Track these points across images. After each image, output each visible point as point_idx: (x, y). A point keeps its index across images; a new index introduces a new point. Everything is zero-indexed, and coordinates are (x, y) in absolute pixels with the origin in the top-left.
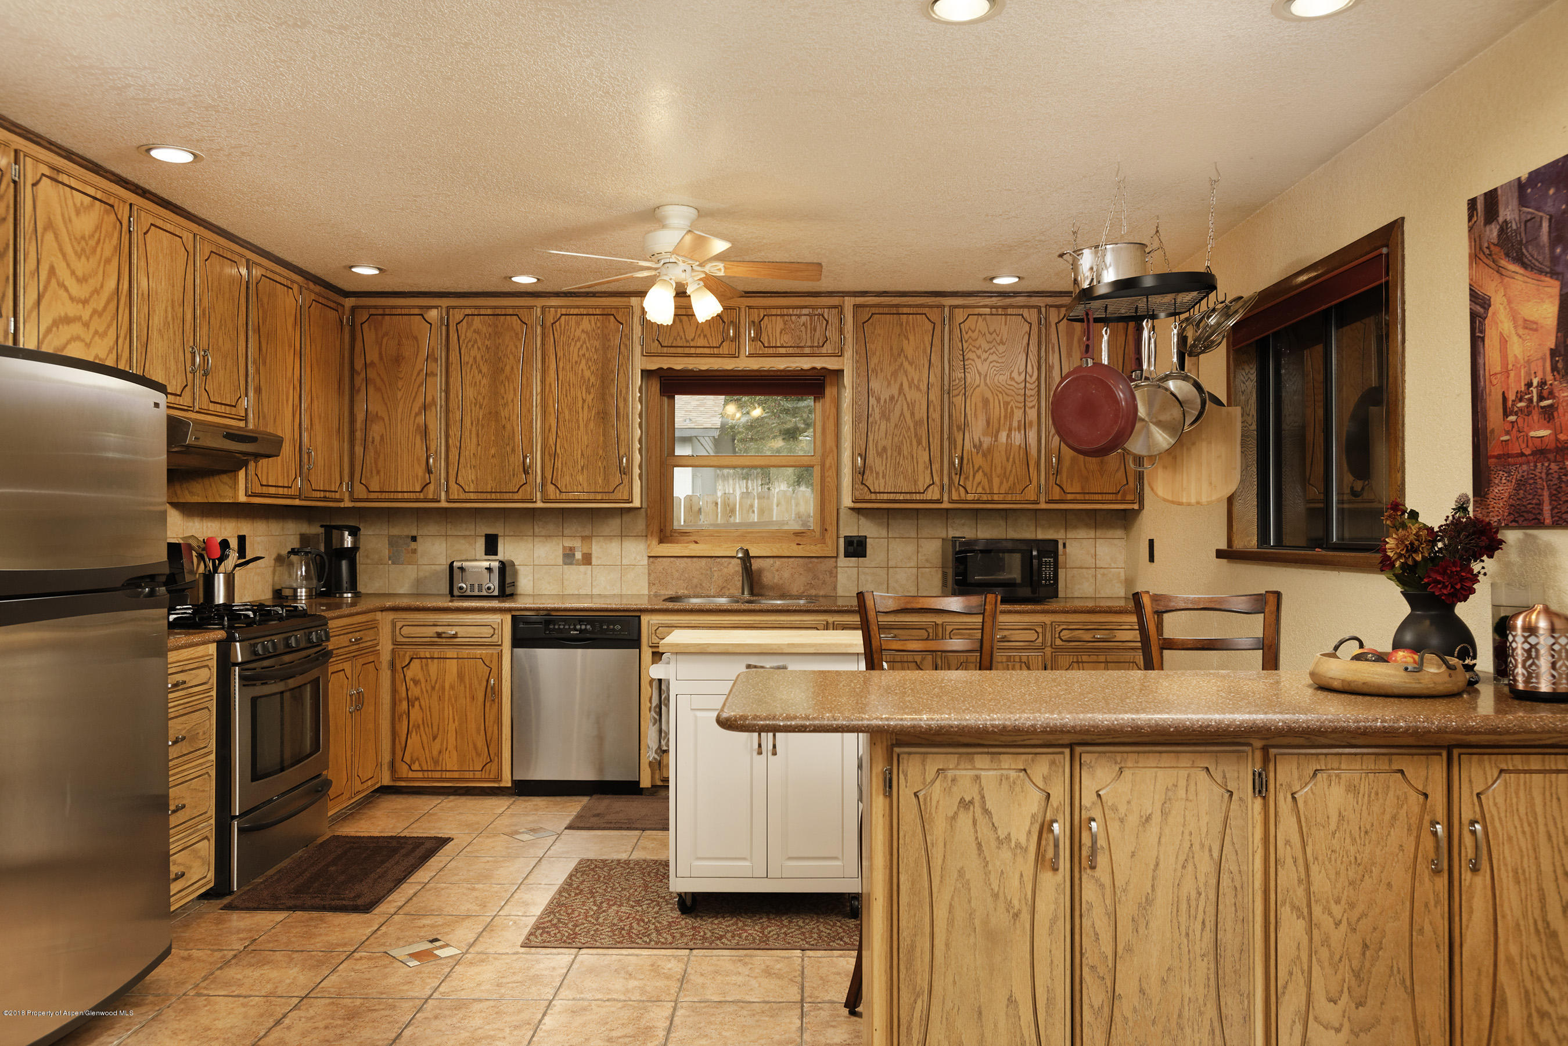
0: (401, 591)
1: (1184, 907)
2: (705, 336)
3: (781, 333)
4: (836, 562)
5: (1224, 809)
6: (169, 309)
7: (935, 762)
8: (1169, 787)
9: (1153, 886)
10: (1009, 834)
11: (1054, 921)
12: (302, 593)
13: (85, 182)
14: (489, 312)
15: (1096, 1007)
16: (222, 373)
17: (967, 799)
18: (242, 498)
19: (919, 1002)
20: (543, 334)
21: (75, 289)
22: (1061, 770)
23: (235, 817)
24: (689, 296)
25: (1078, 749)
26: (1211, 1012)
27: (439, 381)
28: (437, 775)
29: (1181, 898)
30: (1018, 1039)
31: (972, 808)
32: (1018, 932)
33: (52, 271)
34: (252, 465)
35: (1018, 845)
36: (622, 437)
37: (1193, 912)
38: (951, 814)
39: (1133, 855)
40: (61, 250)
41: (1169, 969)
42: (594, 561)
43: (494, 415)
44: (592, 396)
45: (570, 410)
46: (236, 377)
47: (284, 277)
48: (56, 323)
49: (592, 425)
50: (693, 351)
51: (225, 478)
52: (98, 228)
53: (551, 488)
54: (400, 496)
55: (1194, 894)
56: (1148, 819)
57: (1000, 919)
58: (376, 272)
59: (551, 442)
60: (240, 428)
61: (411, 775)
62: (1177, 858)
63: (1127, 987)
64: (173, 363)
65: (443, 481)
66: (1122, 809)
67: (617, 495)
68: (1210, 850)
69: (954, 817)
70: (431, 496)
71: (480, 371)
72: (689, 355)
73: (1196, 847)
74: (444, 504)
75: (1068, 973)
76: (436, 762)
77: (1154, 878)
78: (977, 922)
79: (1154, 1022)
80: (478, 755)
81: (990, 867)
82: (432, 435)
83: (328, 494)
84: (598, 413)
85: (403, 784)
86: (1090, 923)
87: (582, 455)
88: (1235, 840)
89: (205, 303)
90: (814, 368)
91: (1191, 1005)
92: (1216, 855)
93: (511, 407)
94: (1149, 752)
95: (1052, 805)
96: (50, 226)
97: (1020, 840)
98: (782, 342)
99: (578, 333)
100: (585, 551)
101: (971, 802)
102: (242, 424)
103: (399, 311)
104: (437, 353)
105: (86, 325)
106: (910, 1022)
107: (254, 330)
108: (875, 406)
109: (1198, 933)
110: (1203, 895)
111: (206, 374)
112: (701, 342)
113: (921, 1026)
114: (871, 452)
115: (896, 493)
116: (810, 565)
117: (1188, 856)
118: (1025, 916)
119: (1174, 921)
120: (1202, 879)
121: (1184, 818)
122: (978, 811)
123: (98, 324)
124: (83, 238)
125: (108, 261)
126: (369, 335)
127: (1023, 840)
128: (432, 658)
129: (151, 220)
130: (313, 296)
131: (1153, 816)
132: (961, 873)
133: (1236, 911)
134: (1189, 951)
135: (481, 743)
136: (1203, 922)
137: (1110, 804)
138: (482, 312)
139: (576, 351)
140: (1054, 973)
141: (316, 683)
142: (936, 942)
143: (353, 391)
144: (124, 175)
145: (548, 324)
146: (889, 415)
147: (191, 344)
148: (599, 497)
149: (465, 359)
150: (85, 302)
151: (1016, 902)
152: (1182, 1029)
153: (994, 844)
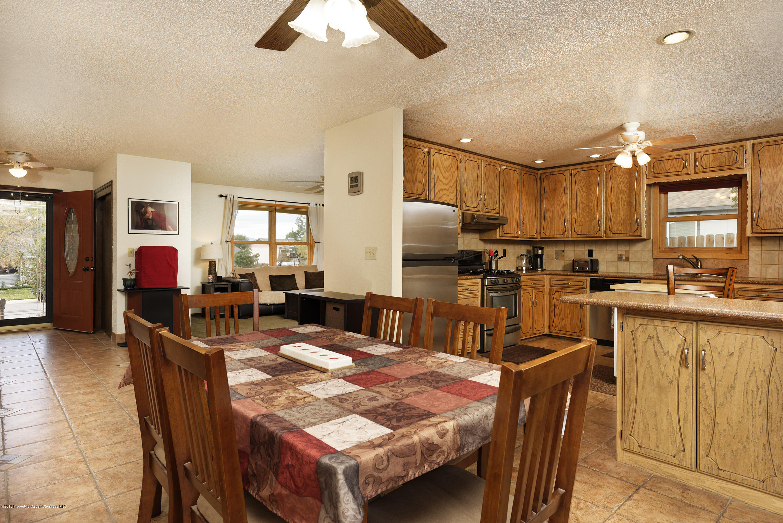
0: (559, 269)
1: (750, 393)
2: (675, 167)
3: (712, 161)
4: (748, 261)
5: (772, 355)
6: (473, 183)
7: (639, 321)
8: (743, 342)
9: (734, 382)
10: (668, 351)
11: (687, 388)
12: (524, 268)
13: (448, 152)
14: (586, 169)
15: (706, 424)
16: (490, 200)
17: (651, 336)
18: (498, 237)
19: (632, 406)
20: (606, 175)
21: (444, 181)
22: (691, 330)
23: (485, 331)
24: (636, 156)
25: (699, 323)
26: (764, 440)
27: (568, 196)
28: (564, 332)
29: (748, 389)
30: (671, 428)
31: (653, 339)
32: (672, 388)
33: (438, 177)
34: (501, 227)
35: (672, 356)
36: (638, 211)
37: (755, 396)
38: (645, 340)
39: (724, 367)
40: (440, 171)
41: (742, 417)
42: (630, 260)
43: (588, 206)
44: (625, 196)
45: (616, 202)
46: (495, 200)
47: (513, 167)
48: (439, 191)
49: (625, 207)
50: (669, 174)
51: (493, 231)
52: (451, 163)
53: (609, 232)
54: (556, 236)
55: (755, 389)
56: (732, 354)
57: (664, 382)
58: (543, 162)
59: (609, 215)
60: (497, 216)
61: (555, 331)
62: (747, 372)
63: (721, 419)
64: (474, 198)
65: (570, 231)
66: (720, 349)
67: (636, 234)
68: (764, 371)
69: (646, 342)
70: (566, 236)
71: (583, 191)
72: (667, 176)
73: (757, 369)
74: (570, 239)
75: (694, 408)
76: (563, 328)
77: (735, 379)
78: (655, 381)
79: (734, 437)
80: (578, 327)
81: (660, 362)
82: (566, 214)
83: (531, 236)
84: (628, 203)
85: (553, 334)
86: (704, 392)
87: (621, 219)
88: (778, 369)
89: (485, 179)
90: (731, 175)
91: (753, 435)
92: (767, 373)
93: (594, 203)
94: (733, 327)
95: (687, 343)
96: (437, 165)
97: (673, 354)
98: (713, 165)
99: (620, 173)
100: (627, 256)
101: (653, 337)
102: (498, 215)
103: (555, 173)
104: (568, 186)
105: (448, 190)
106: (628, 412)
107: (502, 186)
108: (764, 189)
109: (757, 406)
110: (760, 390)
111: (485, 201)
112: (673, 170)
113: (632, 414)
114: (762, 211)
115: (777, 229)
116: (733, 263)
117: (752, 372)
118: (675, 383)
119: (745, 398)
120: (760, 383)
121: (751, 356)
122: (656, 341)
123: (451, 190)
124: (447, 167)
125: (454, 172)
126: (546, 182)
127: (674, 354)
128: (563, 292)
129: (467, 158)
130: (525, 172)
131: (735, 353)
132: (649, 362)
133: (778, 400)
134: (752, 412)
135: (579, 323)
136: (760, 401)
137: (713, 345)
138: (584, 169)
139: (619, 180)
140: (688, 407)
141: (516, 295)
142: (639, 385)
143: (541, 201)
144: (458, 147)
145: (608, 171)
146: (773, 193)
147: (480, 192)
148: (628, 235)
149: (577, 187)
150: (447, 184)
151: (671, 377)
152: (748, 444)
153: (662, 354)
